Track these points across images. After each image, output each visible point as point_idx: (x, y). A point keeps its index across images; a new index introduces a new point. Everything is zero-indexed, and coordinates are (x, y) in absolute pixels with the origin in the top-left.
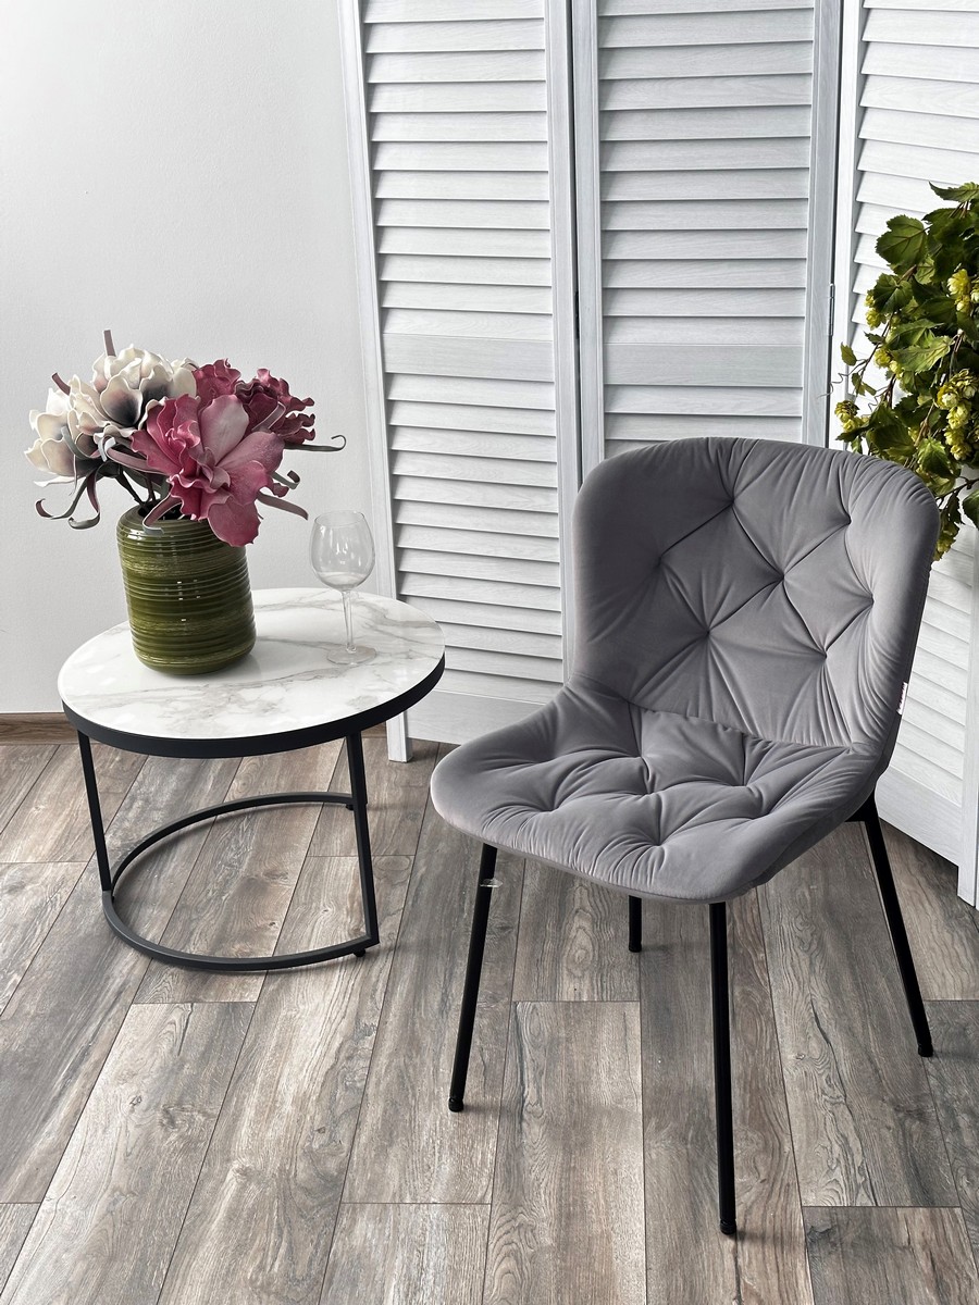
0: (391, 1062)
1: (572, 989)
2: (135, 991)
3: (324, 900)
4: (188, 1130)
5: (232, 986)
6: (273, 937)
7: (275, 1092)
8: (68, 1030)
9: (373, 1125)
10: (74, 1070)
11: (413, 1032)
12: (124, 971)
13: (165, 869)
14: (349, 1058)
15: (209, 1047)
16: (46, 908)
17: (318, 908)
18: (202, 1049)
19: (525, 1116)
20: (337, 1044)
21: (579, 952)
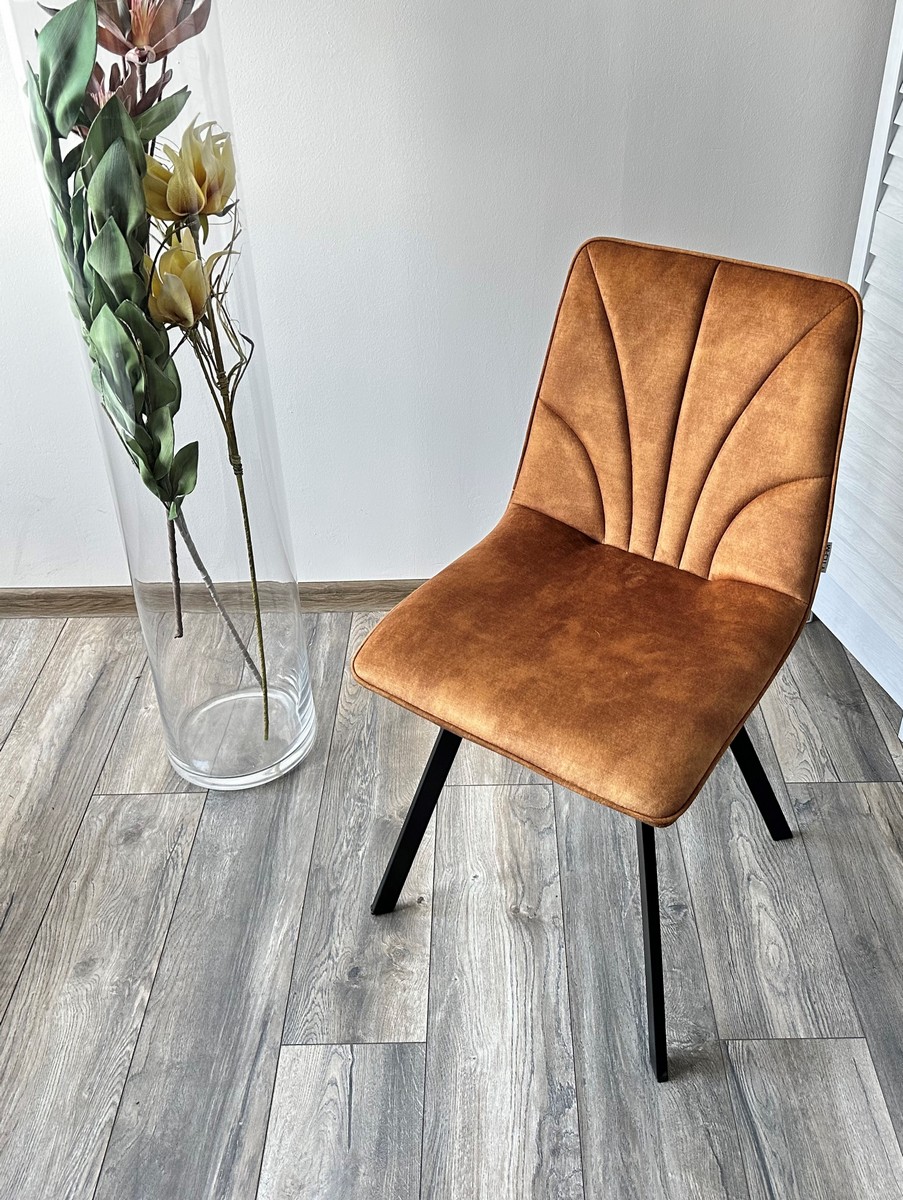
0: (606, 1160)
2: (281, 1019)
3: (470, 860)
5: (393, 1013)
6: (423, 924)
8: (212, 1095)
11: (620, 1102)
12: (267, 977)
13: (291, 805)
14: (555, 1152)
15: (383, 1131)
16: (166, 869)
17: (466, 872)
18: (375, 1134)
20: (534, 1125)
21: (771, 947)
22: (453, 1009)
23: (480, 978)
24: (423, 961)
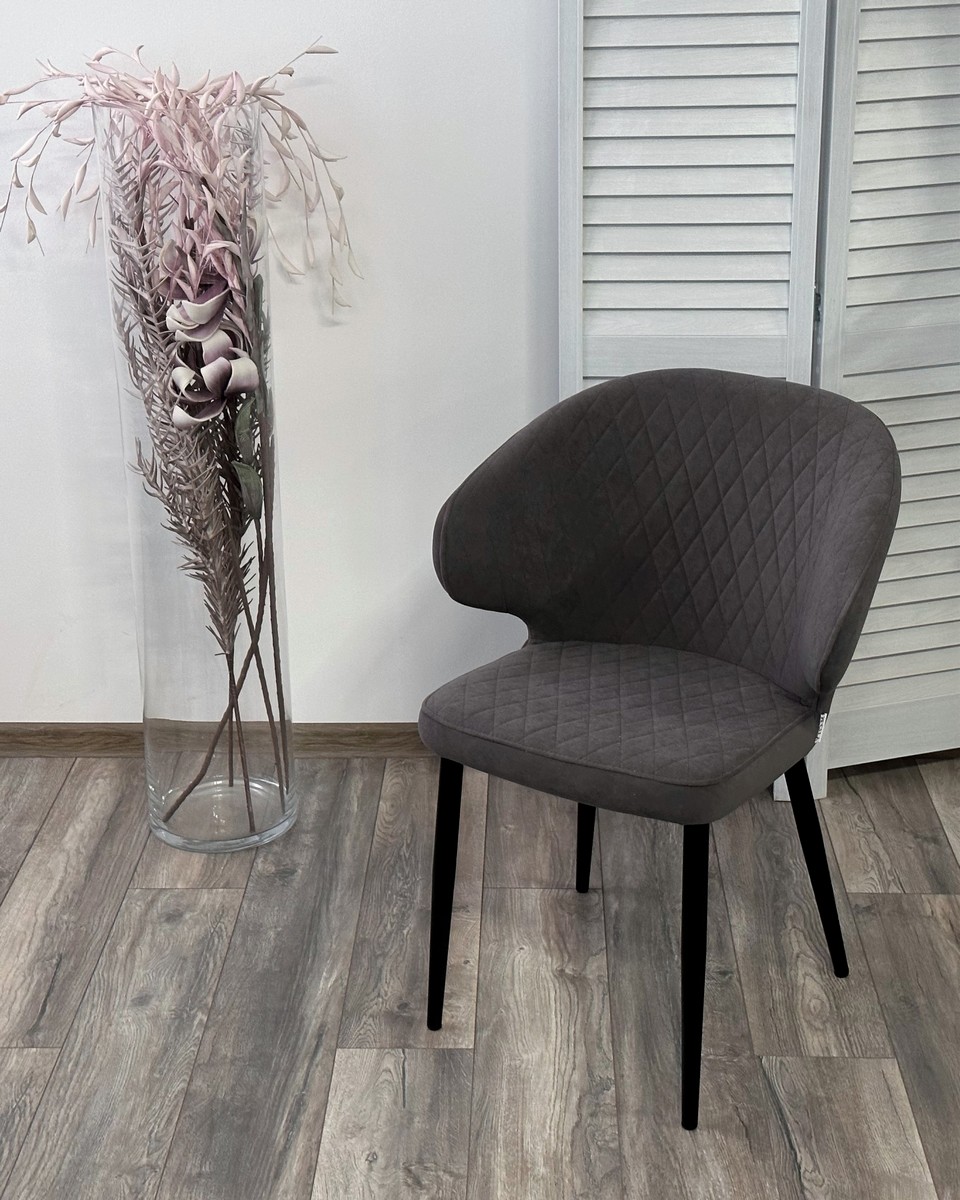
0: (641, 1120)
1: (816, 1043)
2: (336, 1033)
3: (516, 937)
4: (437, 1192)
6: (471, 978)
7: (522, 1151)
8: (274, 1076)
9: (640, 1191)
10: (293, 1121)
12: (319, 1010)
13: (332, 898)
14: (593, 1115)
15: (435, 1098)
16: (212, 939)
17: (511, 946)
18: (428, 1100)
19: (806, 1184)
20: (575, 1099)
21: (814, 1001)
22: (500, 1029)
23: (525, 1012)
24: (470, 1000)
